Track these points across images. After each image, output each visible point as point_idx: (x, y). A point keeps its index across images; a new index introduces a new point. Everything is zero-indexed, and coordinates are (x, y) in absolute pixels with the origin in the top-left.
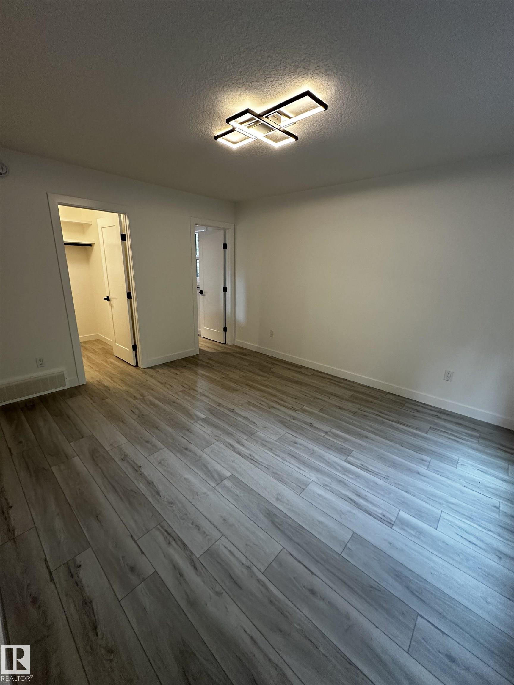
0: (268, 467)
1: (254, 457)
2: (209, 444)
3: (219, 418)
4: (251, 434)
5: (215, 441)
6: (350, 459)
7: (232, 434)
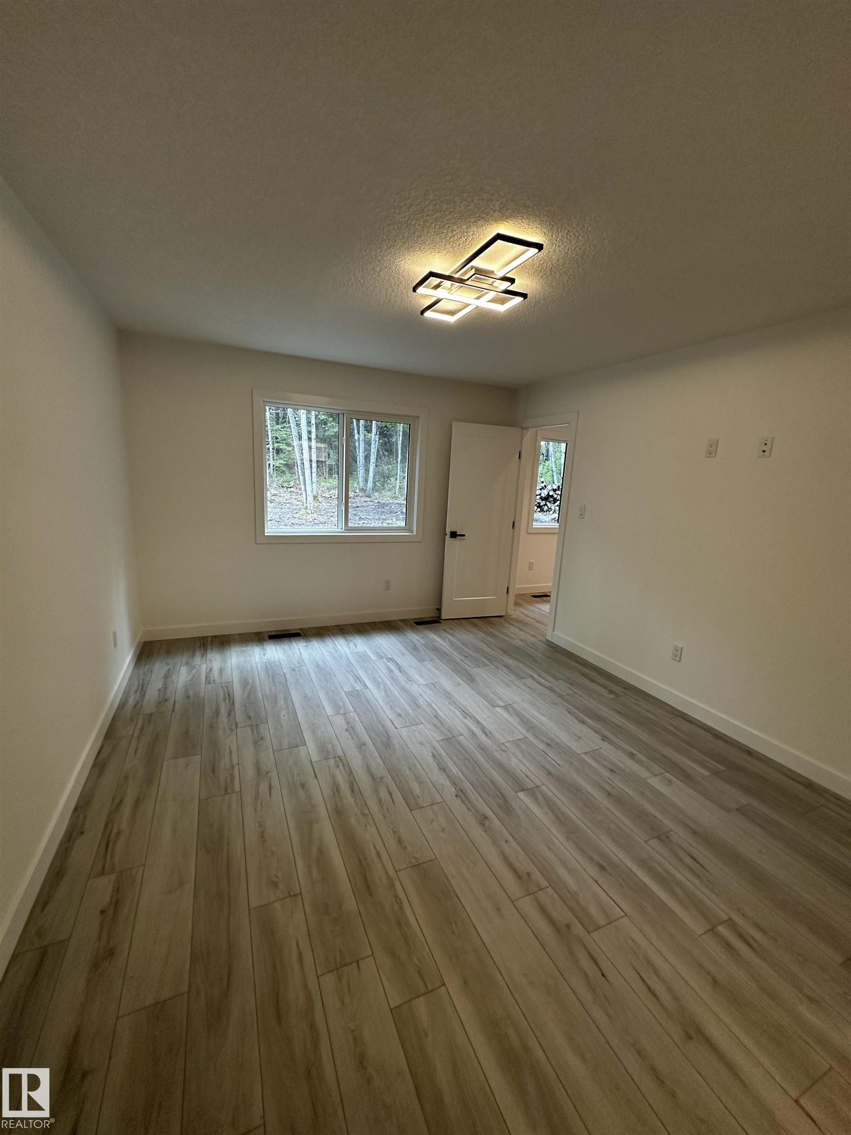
0: (452, 703)
1: (462, 714)
2: (516, 743)
3: (492, 782)
4: (450, 739)
5: (507, 745)
6: (358, 687)
7: (479, 746)
